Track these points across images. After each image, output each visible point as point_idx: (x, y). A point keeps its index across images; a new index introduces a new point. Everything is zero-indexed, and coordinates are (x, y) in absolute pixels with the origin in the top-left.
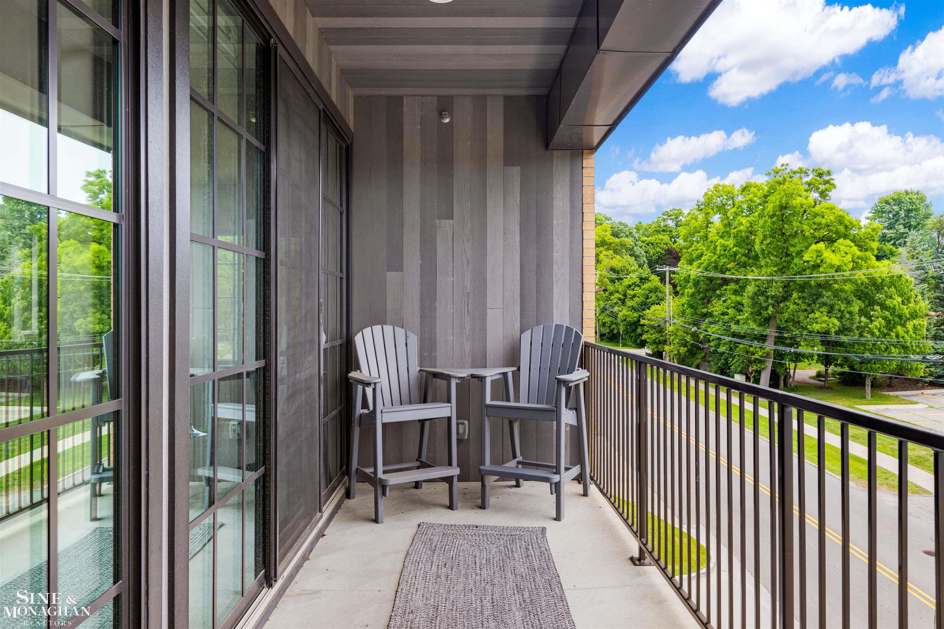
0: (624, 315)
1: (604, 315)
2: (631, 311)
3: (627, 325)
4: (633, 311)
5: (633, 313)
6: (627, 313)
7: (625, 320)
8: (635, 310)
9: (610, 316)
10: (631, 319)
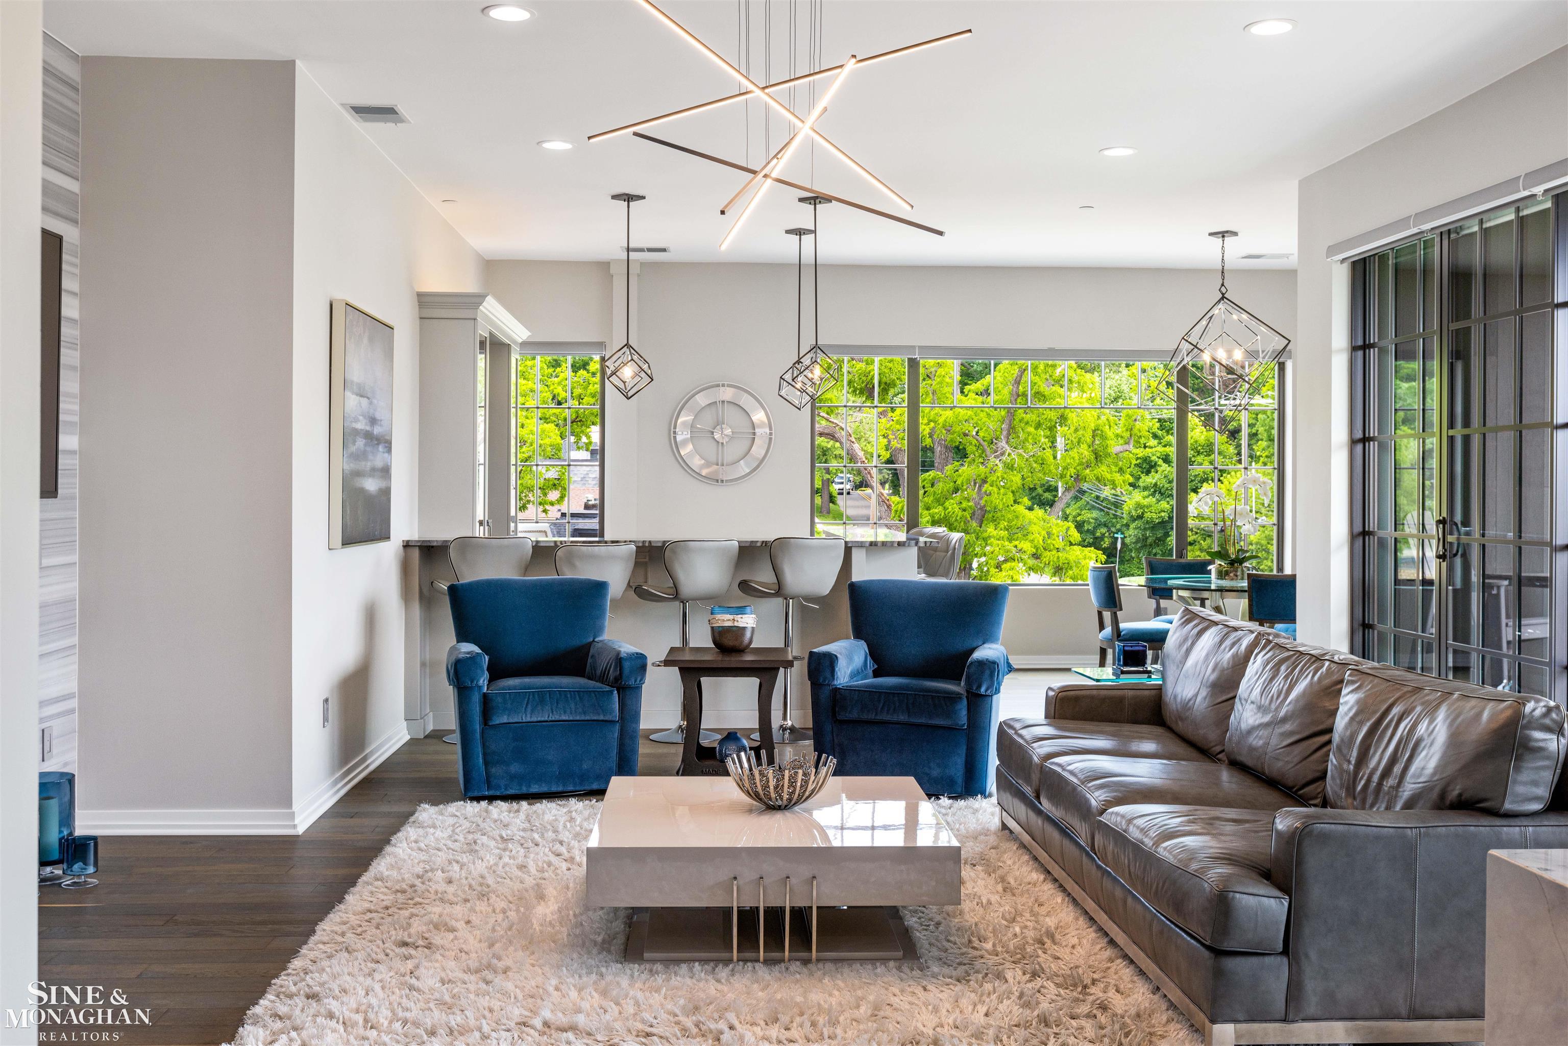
0: (1138, 506)
1: (1079, 504)
2: (1153, 495)
3: (1145, 529)
4: (1157, 496)
5: (1158, 501)
6: (1146, 502)
7: (1140, 517)
8: (1162, 494)
9: (1093, 508)
10: (1154, 516)
